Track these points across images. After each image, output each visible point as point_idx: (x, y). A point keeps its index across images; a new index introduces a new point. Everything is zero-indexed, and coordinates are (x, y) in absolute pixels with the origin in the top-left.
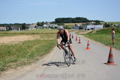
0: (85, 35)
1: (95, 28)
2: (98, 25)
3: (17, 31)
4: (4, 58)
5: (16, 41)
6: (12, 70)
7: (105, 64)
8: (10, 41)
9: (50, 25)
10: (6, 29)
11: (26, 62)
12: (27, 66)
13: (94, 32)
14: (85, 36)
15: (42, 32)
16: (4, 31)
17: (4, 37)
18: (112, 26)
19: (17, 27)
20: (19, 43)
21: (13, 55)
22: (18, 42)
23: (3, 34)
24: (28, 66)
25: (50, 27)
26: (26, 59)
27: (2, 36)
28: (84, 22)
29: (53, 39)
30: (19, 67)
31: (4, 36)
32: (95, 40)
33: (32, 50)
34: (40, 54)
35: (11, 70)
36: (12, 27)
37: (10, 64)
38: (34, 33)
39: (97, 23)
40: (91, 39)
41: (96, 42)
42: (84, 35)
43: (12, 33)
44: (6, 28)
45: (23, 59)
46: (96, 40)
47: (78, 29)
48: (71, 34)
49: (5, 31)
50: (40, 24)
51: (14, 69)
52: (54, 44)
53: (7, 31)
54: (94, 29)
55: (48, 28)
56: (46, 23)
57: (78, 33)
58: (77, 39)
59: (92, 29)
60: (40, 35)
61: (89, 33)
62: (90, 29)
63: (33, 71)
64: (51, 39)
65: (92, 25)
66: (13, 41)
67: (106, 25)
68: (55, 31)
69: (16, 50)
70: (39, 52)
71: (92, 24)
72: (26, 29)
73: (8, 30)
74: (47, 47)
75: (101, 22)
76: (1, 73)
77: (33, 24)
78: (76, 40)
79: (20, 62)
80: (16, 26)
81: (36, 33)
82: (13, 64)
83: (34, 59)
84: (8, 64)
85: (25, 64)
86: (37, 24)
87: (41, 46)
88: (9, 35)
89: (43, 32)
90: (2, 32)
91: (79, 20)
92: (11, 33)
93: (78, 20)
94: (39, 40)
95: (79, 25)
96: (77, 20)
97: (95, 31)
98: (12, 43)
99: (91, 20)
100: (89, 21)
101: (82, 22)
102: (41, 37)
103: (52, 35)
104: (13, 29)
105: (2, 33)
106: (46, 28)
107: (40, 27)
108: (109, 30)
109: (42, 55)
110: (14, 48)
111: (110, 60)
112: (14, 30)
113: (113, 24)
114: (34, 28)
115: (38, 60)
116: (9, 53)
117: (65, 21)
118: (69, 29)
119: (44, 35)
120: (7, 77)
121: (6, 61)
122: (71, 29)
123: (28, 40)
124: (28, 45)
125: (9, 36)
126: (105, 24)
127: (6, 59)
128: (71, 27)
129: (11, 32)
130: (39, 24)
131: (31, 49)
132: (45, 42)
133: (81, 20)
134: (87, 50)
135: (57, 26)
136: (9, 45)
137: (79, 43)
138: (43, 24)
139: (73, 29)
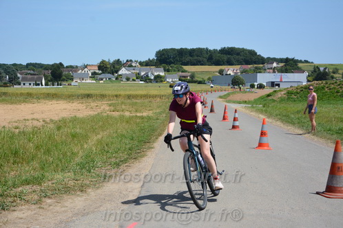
0: (252, 104)
1: (281, 81)
2: (292, 72)
3: (35, 87)
5: (32, 119)
6: (28, 209)
7: (318, 193)
8: (16, 119)
9: (140, 70)
10: (1, 81)
11: (71, 183)
12: (73, 197)
13: (279, 95)
14: (252, 107)
15: (116, 93)
18: (335, 75)
19: (35, 75)
20: (43, 126)
21: (28, 163)
22: (41, 121)
24: (78, 195)
25: (138, 77)
26: (71, 175)
28: (248, 63)
29: (150, 113)
30: (49, 198)
32: (282, 121)
33: (85, 146)
34: (113, 160)
35: (23, 207)
36: (20, 73)
37: (20, 189)
38: (89, 96)
39: (290, 65)
40: (270, 115)
41: (286, 127)
42: (248, 104)
43: (19, 92)
44: (2, 78)
45: (59, 176)
46: (286, 119)
47: (229, 85)
48: (207, 101)
50: (109, 66)
51: (34, 207)
52: (154, 130)
53: (5, 87)
54: (278, 85)
55: (135, 78)
56: (129, 63)
57: (229, 98)
58: (227, 115)
59: (273, 84)
60: (109, 102)
61: (262, 98)
62: (265, 84)
63: (93, 212)
64: (145, 114)
65: (274, 72)
66: (25, 120)
67: (318, 75)
69: (37, 148)
70: (109, 155)
71: (271, 71)
72: (64, 80)
73: (5, 84)
74: (132, 139)
75: (300, 65)
77: (86, 66)
78: (224, 118)
79: (53, 184)
80: (32, 72)
81: (96, 95)
82: (30, 190)
84: (13, 189)
85: (67, 190)
87: (115, 135)
88: (11, 100)
89: (119, 93)
91: (232, 55)
92: (17, 94)
93: (229, 56)
94: (108, 116)
95: (231, 71)
96: (225, 57)
97: (283, 93)
98: (20, 125)
99: (269, 58)
100: (263, 58)
101: (239, 63)
102: (112, 108)
103: (146, 101)
104: (24, 79)
106: (128, 79)
107: (110, 76)
108: (326, 90)
109: (118, 165)
110: (30, 141)
111: (334, 182)
112: (24, 84)
113: (340, 72)
114: (91, 77)
116: (16, 156)
117: (188, 58)
118: (200, 83)
119: (122, 103)
121: (6, 182)
122: (205, 83)
123: (72, 116)
124: (72, 131)
125: (12, 103)
126: (315, 71)
127: (7, 175)
128: (206, 78)
129: (17, 89)
130: (106, 67)
131: (82, 145)
132: (127, 122)
133: (237, 57)
134: (258, 150)
135: (162, 74)
136: (14, 130)
137: (234, 127)
138: (118, 67)
139: (212, 85)
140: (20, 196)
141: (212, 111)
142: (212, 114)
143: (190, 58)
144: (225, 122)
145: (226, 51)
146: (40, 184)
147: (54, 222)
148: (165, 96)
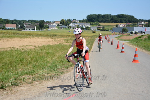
0: (131, 41)
1: (146, 31)
3: (32, 31)
4: (15, 68)
5: (30, 46)
6: (27, 86)
8: (23, 45)
9: (79, 24)
10: (17, 28)
12: (47, 81)
13: (144, 37)
14: (131, 42)
15: (68, 34)
16: (13, 30)
17: (14, 39)
19: (32, 25)
20: (35, 49)
21: (27, 65)
22: (34, 46)
23: (13, 35)
24: (49, 81)
26: (46, 71)
27: (12, 36)
28: (130, 22)
30: (36, 81)
31: (14, 37)
33: (53, 58)
34: (65, 65)
35: (25, 85)
36: (25, 24)
37: (24, 77)
38: (55, 35)
40: (139, 47)
41: (147, 52)
42: (129, 41)
43: (24, 33)
44: (17, 26)
45: (41, 72)
46: (147, 48)
48: (110, 39)
49: (15, 30)
50: (65, 22)
51: (29, 85)
53: (18, 30)
54: (143, 32)
56: (74, 21)
57: (120, 38)
58: (119, 46)
59: (141, 32)
60: (65, 39)
61: (136, 38)
62: (138, 32)
65: (142, 26)
66: (27, 45)
68: (87, 34)
69: (32, 58)
70: (63, 63)
71: (141, 26)
72: (44, 28)
76: (13, 89)
77: (54, 22)
78: (118, 48)
79: (38, 75)
80: (30, 24)
81: (59, 35)
82: (28, 78)
83: (56, 71)
84: (21, 77)
86: (61, 23)
88: (21, 36)
90: (11, 31)
91: (122, 18)
92: (23, 34)
93: (121, 18)
94: (64, 45)
95: (122, 25)
96: (119, 19)
97: (146, 36)
98: (25, 48)
99: (140, 20)
100: (137, 20)
101: (126, 22)
102: (66, 41)
104: (27, 27)
105: (11, 33)
106: (73, 28)
107: (65, 26)
109: (67, 67)
110: (28, 55)
112: (27, 29)
114: (57, 27)
115: (62, 73)
116: (22, 62)
117: (102, 19)
118: (107, 31)
119: (71, 39)
120: (20, 95)
121: (18, 73)
122: (109, 31)
123: (48, 44)
124: (48, 51)
125: (21, 38)
127: (18, 70)
128: (110, 28)
129: (24, 31)
131: (52, 58)
133: (125, 19)
134: (133, 63)
135: (89, 26)
136: (22, 50)
137: (122, 52)
138: (69, 22)
139: (112, 32)
140: (23, 80)
141: (112, 44)
142: (111, 45)
143: (103, 19)
144: (118, 49)
145: (120, 16)
146: (32, 75)
147: (38, 92)
148: (90, 36)
